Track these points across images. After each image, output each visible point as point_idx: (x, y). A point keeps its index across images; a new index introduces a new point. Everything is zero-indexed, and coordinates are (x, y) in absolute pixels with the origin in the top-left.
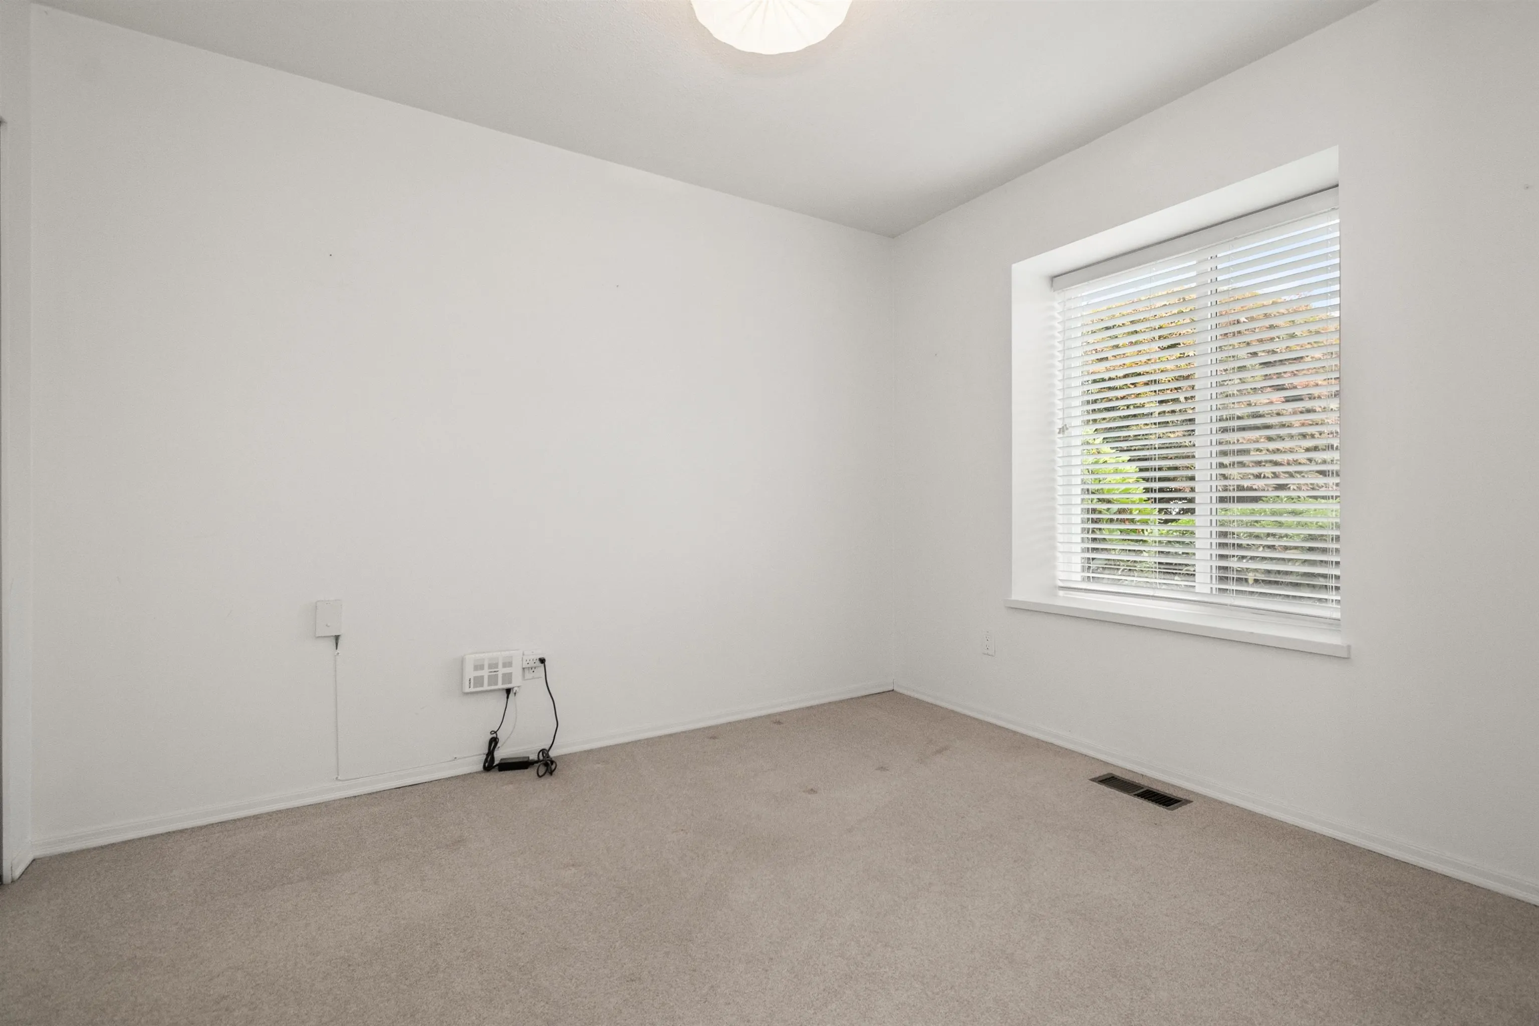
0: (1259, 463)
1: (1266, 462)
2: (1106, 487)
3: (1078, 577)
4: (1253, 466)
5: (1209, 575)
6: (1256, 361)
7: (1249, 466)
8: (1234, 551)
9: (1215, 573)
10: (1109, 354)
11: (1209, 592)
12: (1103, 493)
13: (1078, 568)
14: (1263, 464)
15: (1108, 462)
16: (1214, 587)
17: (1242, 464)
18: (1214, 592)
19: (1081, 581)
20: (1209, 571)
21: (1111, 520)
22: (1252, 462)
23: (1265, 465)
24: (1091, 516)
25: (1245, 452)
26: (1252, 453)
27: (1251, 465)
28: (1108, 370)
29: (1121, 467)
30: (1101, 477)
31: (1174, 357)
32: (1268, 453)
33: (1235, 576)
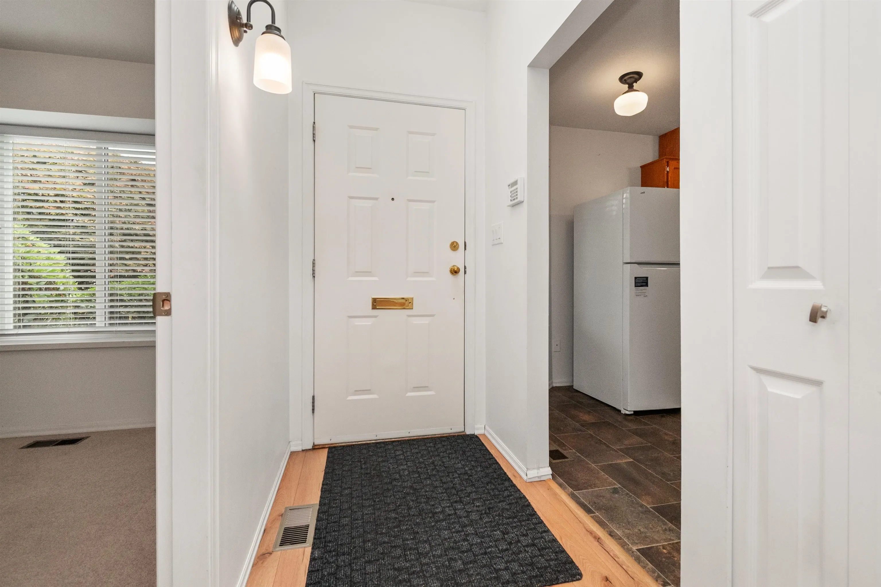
0: (146, 259)
1: (150, 258)
2: (36, 268)
3: (11, 327)
4: (143, 260)
5: (104, 317)
6: (144, 202)
7: (140, 260)
8: (117, 303)
9: (108, 316)
10: (43, 180)
11: (104, 325)
12: (34, 272)
13: (11, 321)
14: (149, 259)
15: (41, 252)
16: (107, 323)
17: (137, 259)
18: (107, 325)
19: (14, 329)
20: (104, 315)
21: (40, 289)
22: (142, 258)
23: (149, 260)
24: (21, 286)
25: (139, 253)
26: (142, 253)
27: (142, 260)
28: (40, 189)
29: (52, 256)
30: (32, 261)
31: (93, 191)
32: (151, 254)
33: (118, 316)
